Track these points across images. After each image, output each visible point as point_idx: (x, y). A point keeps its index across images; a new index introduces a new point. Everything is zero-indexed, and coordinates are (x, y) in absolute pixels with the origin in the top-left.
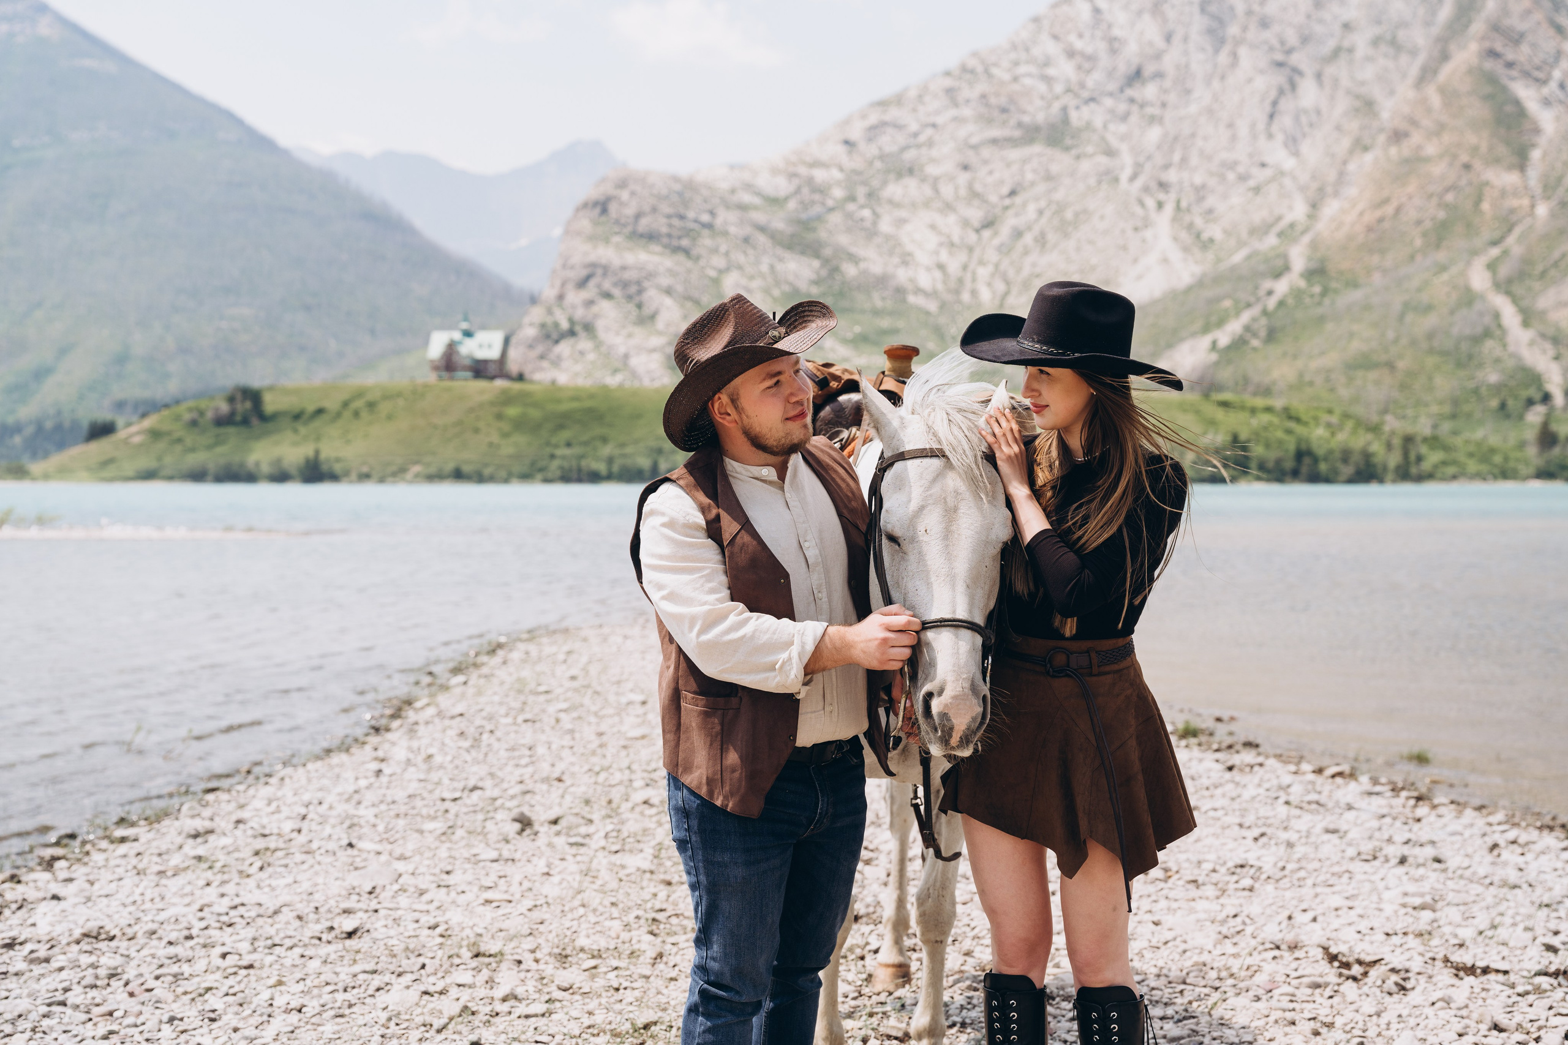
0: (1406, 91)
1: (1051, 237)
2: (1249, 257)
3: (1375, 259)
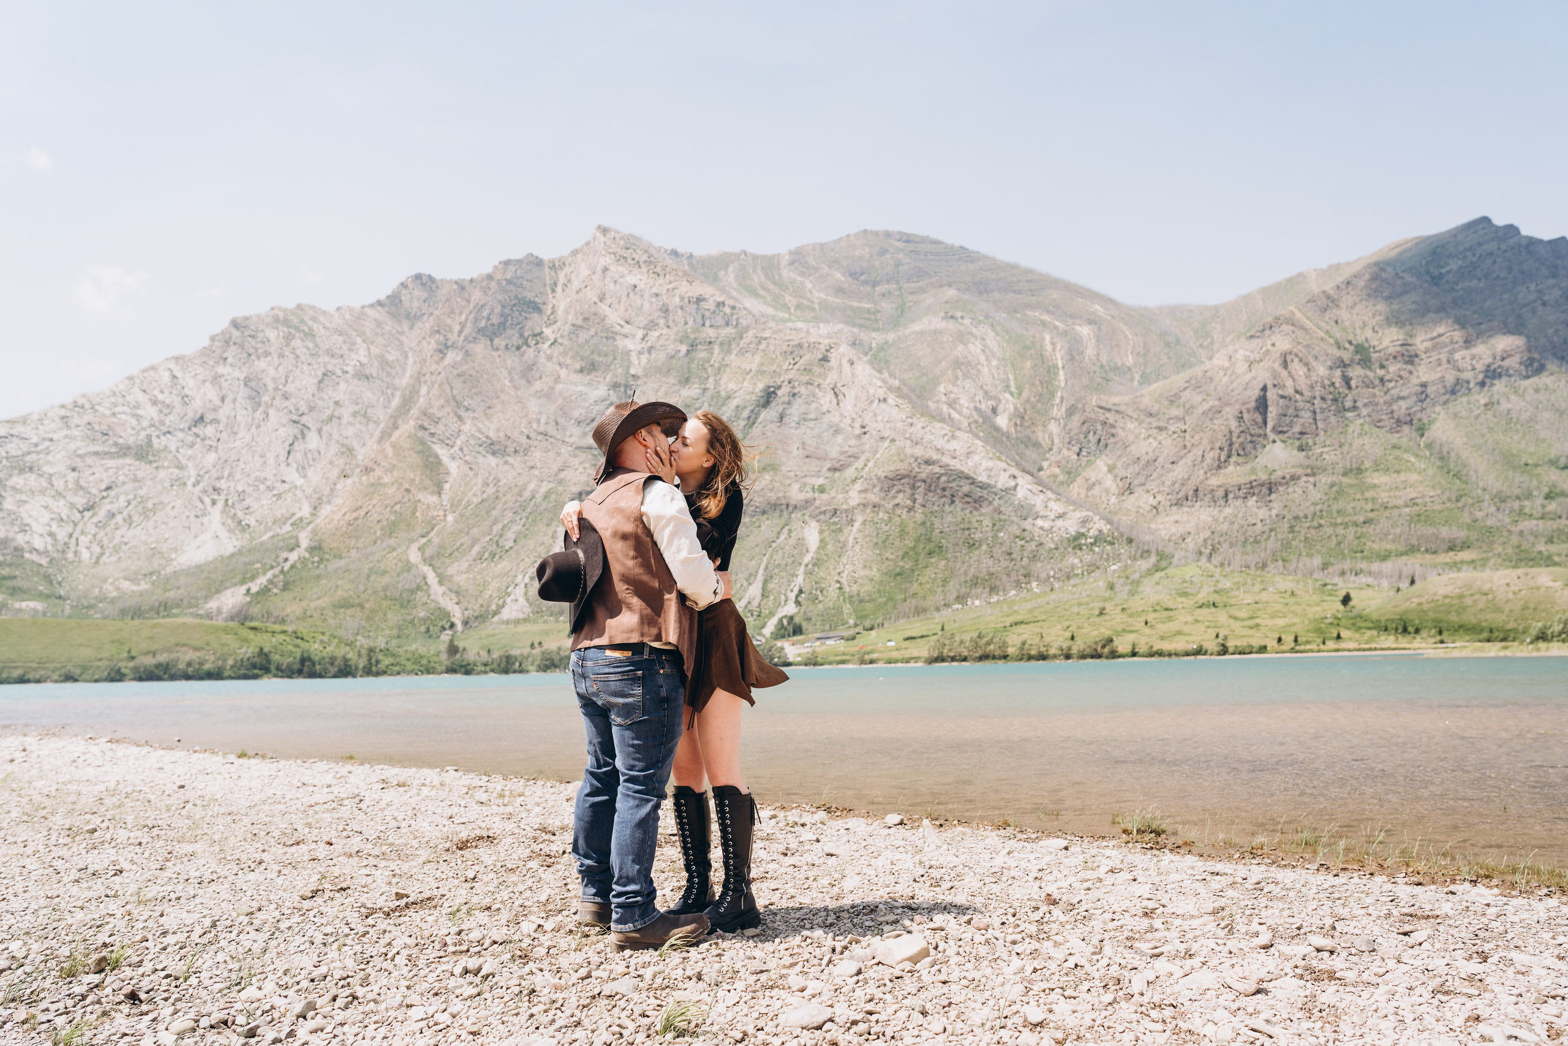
0: (372, 444)
1: (135, 518)
2: (273, 537)
3: (353, 541)
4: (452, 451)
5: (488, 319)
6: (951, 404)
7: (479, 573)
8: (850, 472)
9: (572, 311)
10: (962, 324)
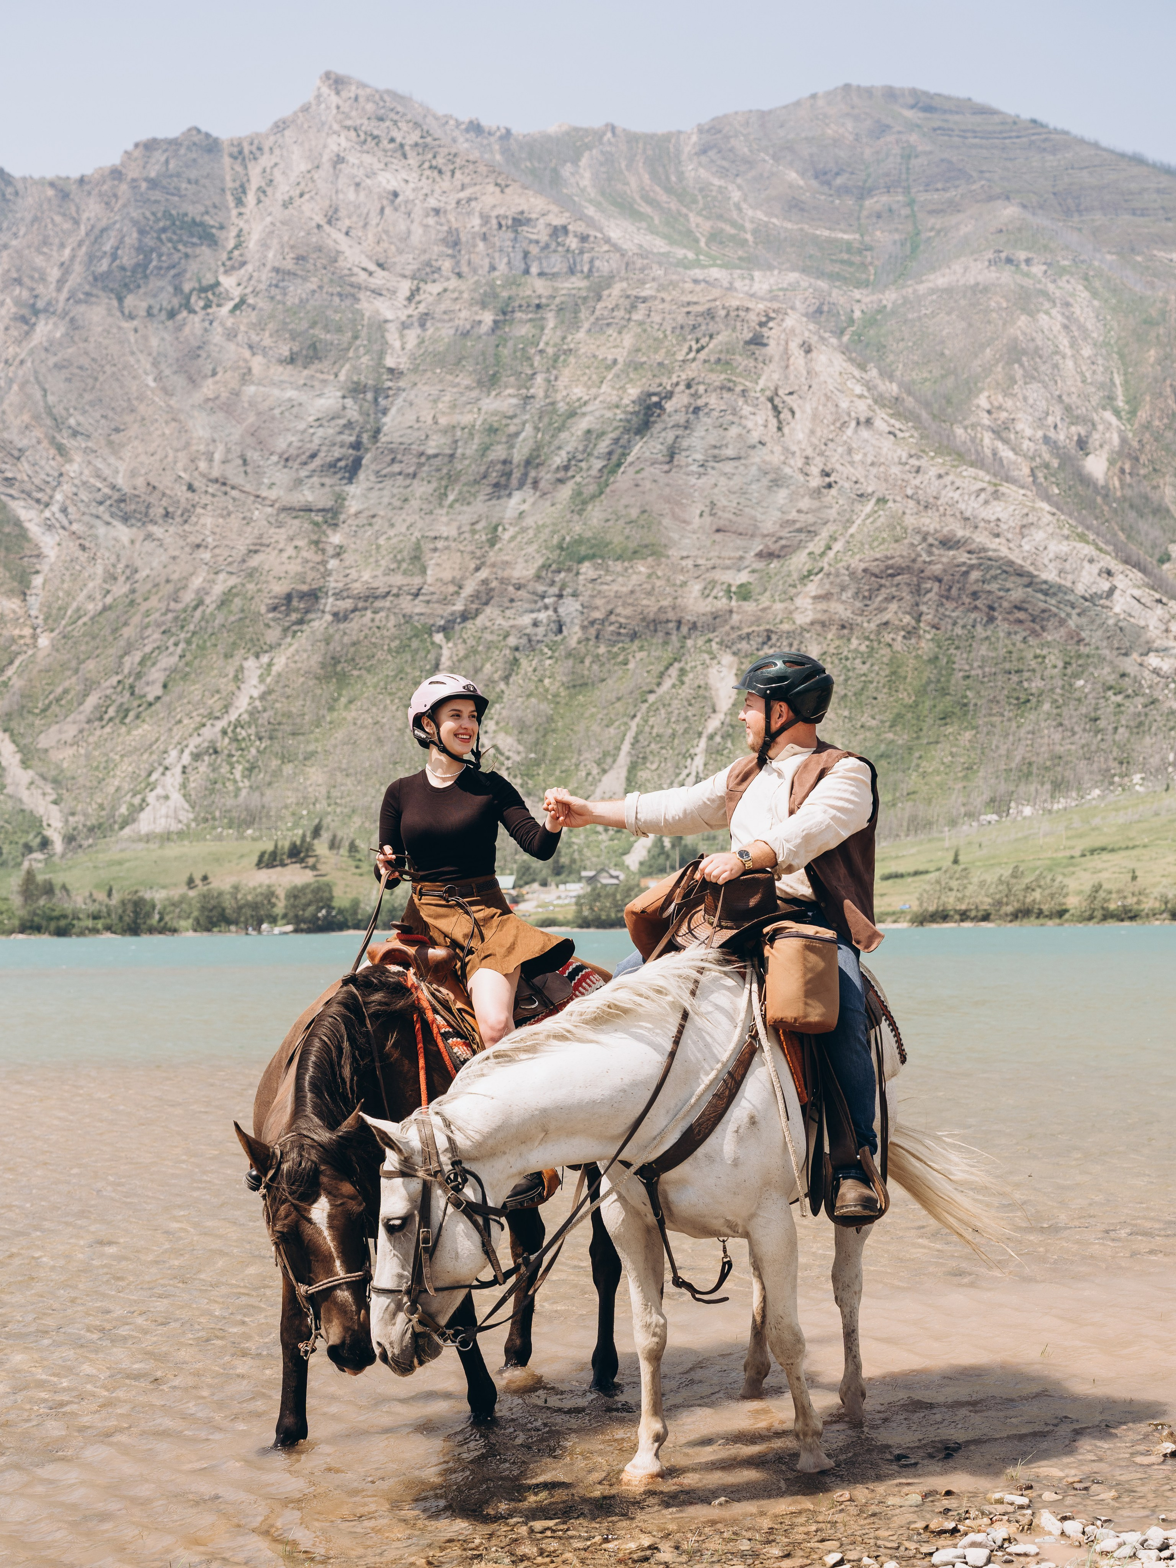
4: (47, 514)
5: (114, 257)
6: (1001, 432)
7: (97, 746)
8: (799, 561)
9: (275, 243)
10: (1027, 275)
